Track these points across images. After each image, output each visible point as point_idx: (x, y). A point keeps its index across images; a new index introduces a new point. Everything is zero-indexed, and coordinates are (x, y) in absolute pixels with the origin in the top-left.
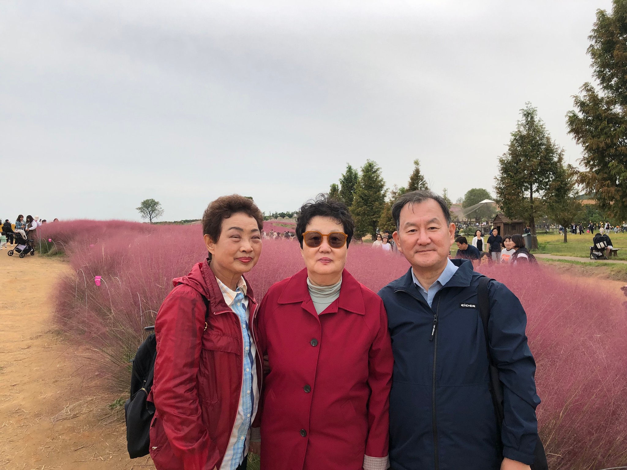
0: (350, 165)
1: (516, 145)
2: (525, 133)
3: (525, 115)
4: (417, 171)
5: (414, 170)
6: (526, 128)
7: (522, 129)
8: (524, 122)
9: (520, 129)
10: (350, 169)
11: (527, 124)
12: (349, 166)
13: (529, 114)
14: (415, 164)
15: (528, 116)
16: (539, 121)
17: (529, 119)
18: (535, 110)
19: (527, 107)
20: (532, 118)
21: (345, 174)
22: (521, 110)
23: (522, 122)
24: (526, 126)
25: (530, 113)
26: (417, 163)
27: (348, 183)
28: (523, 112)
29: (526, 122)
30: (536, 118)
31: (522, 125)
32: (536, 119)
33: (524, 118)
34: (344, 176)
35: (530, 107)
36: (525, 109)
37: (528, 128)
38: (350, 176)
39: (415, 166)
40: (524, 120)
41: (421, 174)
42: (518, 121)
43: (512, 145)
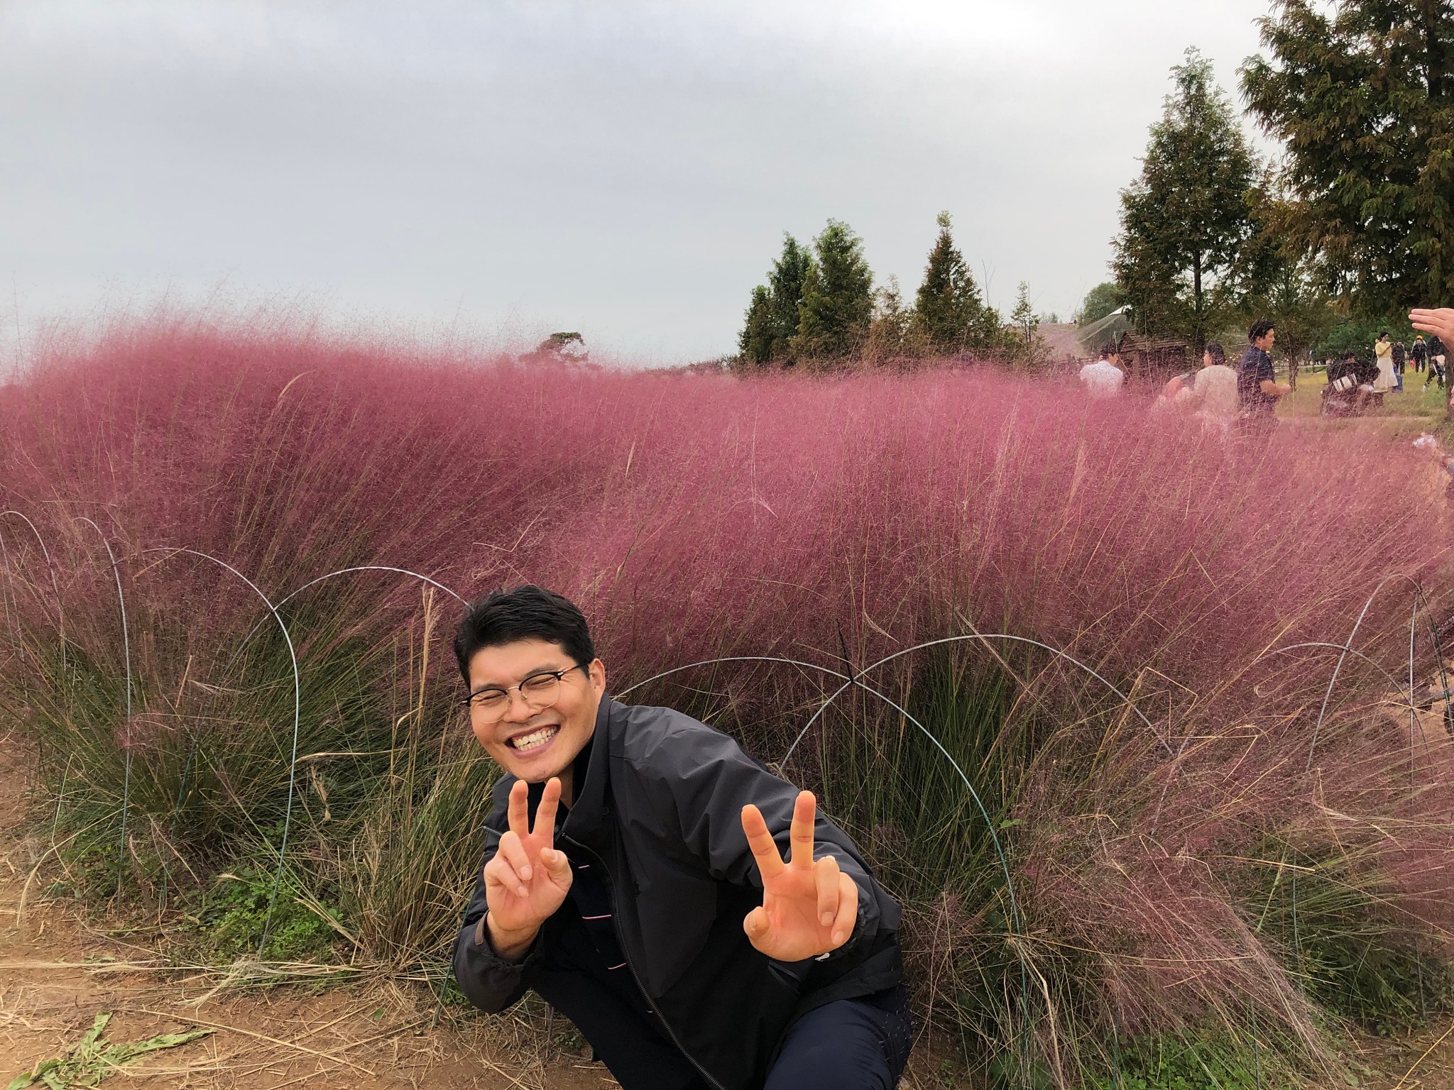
0: (792, 236)
1: (1162, 159)
2: (1181, 125)
3: (1183, 80)
4: (946, 242)
5: (938, 239)
6: (1186, 115)
7: (1176, 116)
8: (1181, 98)
9: (1172, 118)
10: (791, 247)
11: (1188, 104)
12: (788, 240)
13: (1193, 77)
14: (940, 224)
15: (1190, 82)
16: (1217, 94)
17: (1193, 92)
18: (1208, 67)
19: (1188, 60)
20: (1201, 87)
21: (780, 260)
22: (1175, 68)
23: (1175, 100)
24: (1184, 108)
25: (1195, 76)
26: (944, 221)
27: (788, 281)
28: (1179, 75)
29: (1186, 97)
30: (1210, 86)
31: (1175, 105)
32: (1210, 89)
33: (1181, 89)
34: (778, 265)
35: (1196, 61)
36: (1184, 64)
37: (1191, 113)
38: (793, 263)
39: (941, 228)
40: (1180, 94)
41: (955, 247)
42: (1168, 97)
43: (1153, 160)
